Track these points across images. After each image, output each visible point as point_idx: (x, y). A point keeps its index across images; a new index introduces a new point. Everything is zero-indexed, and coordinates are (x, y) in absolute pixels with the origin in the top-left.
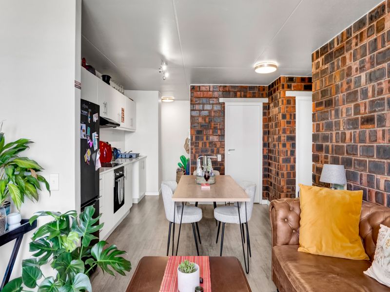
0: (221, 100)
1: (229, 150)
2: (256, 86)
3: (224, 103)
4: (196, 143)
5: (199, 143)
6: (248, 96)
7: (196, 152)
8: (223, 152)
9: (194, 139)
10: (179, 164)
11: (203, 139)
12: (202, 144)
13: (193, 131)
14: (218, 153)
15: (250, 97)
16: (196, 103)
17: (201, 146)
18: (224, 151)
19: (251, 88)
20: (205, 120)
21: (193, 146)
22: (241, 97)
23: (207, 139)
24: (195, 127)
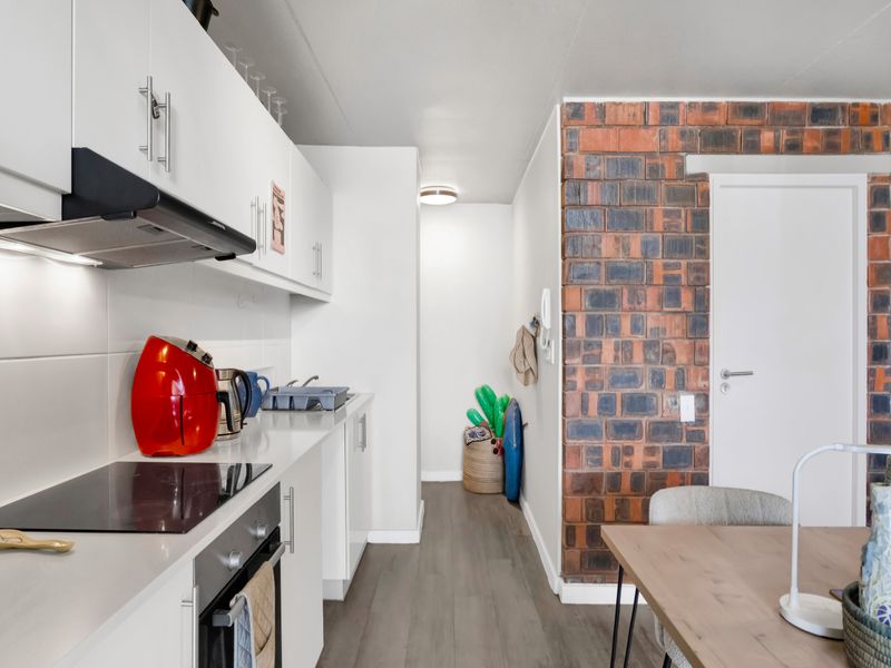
0: (695, 163)
1: (726, 375)
2: (843, 106)
3: (703, 177)
4: (589, 345)
5: (600, 345)
6: (808, 144)
7: (589, 385)
8: (701, 384)
9: (580, 330)
10: (470, 416)
11: (617, 331)
12: (616, 350)
13: (574, 296)
14: (681, 385)
15: (815, 151)
16: (592, 175)
17: (611, 360)
18: (706, 378)
19: (820, 113)
20: (626, 249)
21: (576, 361)
22: (776, 150)
23: (635, 329)
24: (583, 276)
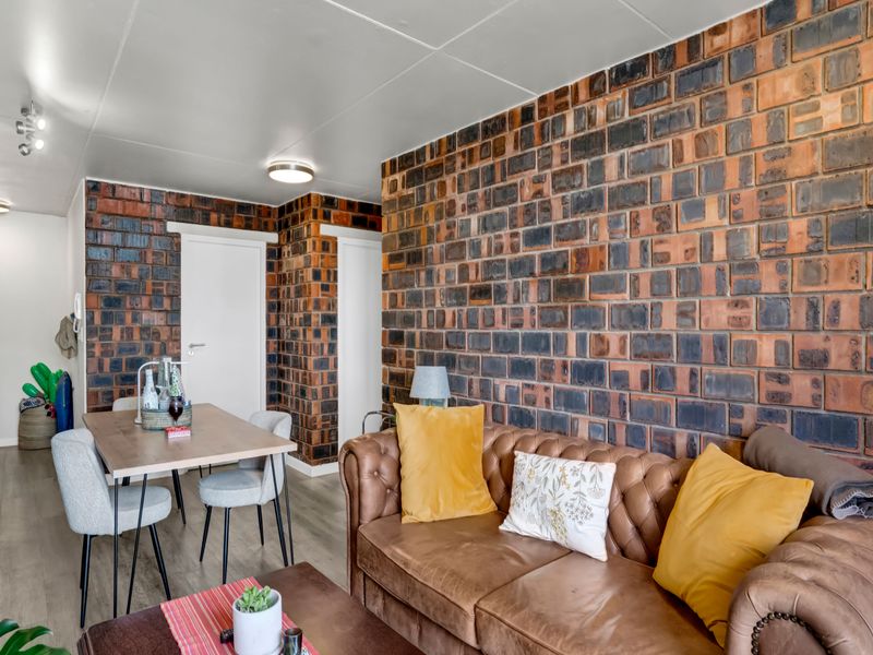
0: (172, 227)
1: (192, 346)
2: (254, 205)
3: (178, 235)
4: (103, 330)
5: (111, 330)
6: (235, 223)
7: (104, 354)
8: (176, 351)
9: (97, 320)
10: (26, 388)
11: (122, 321)
12: (122, 332)
13: (93, 299)
14: (164, 352)
15: (239, 227)
16: (105, 226)
17: (118, 338)
18: (179, 348)
19: (242, 208)
20: (129, 273)
21: (95, 339)
22: (219, 225)
23: (135, 320)
24: (99, 288)
